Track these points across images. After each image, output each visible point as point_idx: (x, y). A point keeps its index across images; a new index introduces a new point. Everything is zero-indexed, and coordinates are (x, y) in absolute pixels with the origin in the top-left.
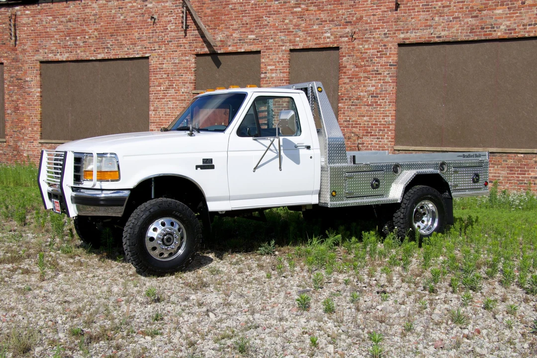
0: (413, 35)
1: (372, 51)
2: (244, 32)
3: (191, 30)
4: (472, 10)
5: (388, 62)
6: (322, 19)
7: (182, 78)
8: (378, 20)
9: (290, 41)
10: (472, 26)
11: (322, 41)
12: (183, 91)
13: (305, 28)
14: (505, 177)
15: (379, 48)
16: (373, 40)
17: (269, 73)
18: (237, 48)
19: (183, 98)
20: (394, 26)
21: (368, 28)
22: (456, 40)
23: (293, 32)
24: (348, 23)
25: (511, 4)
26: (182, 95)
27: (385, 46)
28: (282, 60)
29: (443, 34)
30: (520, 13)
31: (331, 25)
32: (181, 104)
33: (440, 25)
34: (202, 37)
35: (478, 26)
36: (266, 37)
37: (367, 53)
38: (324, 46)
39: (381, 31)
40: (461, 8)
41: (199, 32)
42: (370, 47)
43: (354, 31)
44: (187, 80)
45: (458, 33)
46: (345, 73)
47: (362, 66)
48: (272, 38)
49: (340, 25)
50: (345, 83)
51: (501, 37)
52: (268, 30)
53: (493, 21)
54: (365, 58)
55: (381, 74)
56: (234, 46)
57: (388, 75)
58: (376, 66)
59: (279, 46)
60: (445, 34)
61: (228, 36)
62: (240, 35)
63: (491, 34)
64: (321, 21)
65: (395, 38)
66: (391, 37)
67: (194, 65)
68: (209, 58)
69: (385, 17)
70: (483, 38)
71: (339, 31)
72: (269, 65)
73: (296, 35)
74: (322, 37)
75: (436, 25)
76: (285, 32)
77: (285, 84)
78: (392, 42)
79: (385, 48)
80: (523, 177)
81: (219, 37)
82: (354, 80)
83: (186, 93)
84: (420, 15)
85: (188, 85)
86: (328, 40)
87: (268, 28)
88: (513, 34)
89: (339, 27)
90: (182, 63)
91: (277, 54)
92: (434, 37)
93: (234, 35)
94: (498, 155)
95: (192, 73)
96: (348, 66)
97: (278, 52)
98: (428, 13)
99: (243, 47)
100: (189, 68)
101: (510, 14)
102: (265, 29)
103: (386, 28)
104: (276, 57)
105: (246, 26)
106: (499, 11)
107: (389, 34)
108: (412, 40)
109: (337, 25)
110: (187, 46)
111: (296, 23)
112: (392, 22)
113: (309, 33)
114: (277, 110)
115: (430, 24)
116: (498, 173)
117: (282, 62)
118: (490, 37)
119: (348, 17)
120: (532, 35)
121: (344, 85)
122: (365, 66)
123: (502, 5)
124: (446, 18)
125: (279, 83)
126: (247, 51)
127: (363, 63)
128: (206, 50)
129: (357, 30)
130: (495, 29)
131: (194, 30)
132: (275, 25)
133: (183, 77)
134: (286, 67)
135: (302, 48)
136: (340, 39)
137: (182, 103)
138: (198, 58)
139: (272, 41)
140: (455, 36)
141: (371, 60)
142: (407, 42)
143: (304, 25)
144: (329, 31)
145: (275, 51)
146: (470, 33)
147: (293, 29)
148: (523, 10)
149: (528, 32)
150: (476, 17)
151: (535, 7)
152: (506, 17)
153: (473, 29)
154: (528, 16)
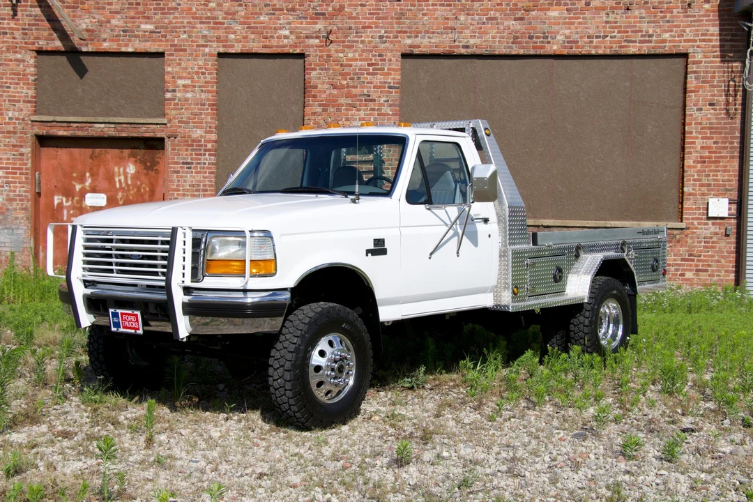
0: (426, 41)
1: (359, 63)
2: (133, 18)
3: (26, 6)
4: (515, 8)
5: (385, 83)
6: (275, 5)
7: (8, 92)
8: (370, 14)
9: (218, 39)
10: (515, 33)
11: (274, 42)
12: (10, 115)
13: (244, 18)
15: (371, 60)
16: (361, 46)
17: (179, 91)
18: (119, 45)
19: (10, 128)
20: (395, 26)
21: (353, 26)
22: (492, 53)
23: (223, 23)
24: (319, 15)
25: (571, 4)
26: (9, 124)
27: (380, 55)
28: (204, 70)
29: (472, 42)
30: (584, 18)
31: (291, 17)
32: (7, 140)
33: (467, 28)
34: (48, 20)
35: (524, 33)
36: (174, 30)
37: (351, 66)
38: (279, 50)
39: (375, 32)
40: (498, 4)
41: (42, 12)
42: (357, 56)
43: (329, 28)
44: (20, 97)
45: (494, 42)
46: (315, 96)
47: (342, 87)
48: (185, 32)
49: (306, 18)
50: (314, 114)
51: (558, 53)
52: (177, 18)
53: (545, 28)
54: (349, 74)
55: (374, 100)
56: (113, 40)
57: (386, 103)
58: (367, 87)
59: (198, 46)
60: (476, 43)
61: (101, 23)
62: (126, 22)
63: (543, 47)
64: (273, 10)
65: (397, 45)
66: (391, 42)
67: (32, 69)
68: (64, 59)
69: (380, 9)
70: (532, 52)
71: (305, 27)
72: (181, 78)
73: (229, 30)
74: (275, 36)
75: (462, 28)
76: (210, 23)
77: (210, 111)
78: (392, 51)
79: (381, 60)
81: (85, 23)
82: (331, 109)
83: (17, 119)
84: (437, 10)
85: (21, 105)
86: (286, 41)
87: (177, 15)
88: (574, 49)
89: (304, 21)
90: (8, 65)
91: (195, 60)
92: (458, 46)
93: (114, 22)
95: (29, 84)
96: (319, 86)
97: (197, 56)
98: (448, 8)
99: (131, 44)
100: (24, 75)
101: (569, 18)
102: (172, 16)
103: (381, 28)
104: (193, 66)
105: (136, 8)
106: (554, 13)
107: (387, 37)
108: (424, 50)
109: (300, 18)
110: (18, 34)
111: (229, 9)
112: (392, 18)
113: (253, 28)
114: (196, 154)
115: (453, 25)
117: (203, 74)
118: (542, 52)
119: (320, 5)
120: (601, 52)
121: (313, 117)
122: (348, 87)
123: (559, 4)
124: (477, 17)
125: (199, 109)
126: (139, 51)
127: (345, 82)
128: (58, 44)
129: (335, 28)
130: (549, 39)
131: (31, 6)
132: (191, 9)
133: (12, 90)
134: (211, 82)
135: (239, 51)
136: (306, 40)
137: (10, 137)
138: (40, 57)
139: (185, 36)
140: (490, 47)
141: (359, 78)
142: (416, 51)
143: (243, 13)
144: (287, 27)
145: (191, 55)
146: (513, 43)
147: (225, 18)
148: (587, 15)
149: (596, 47)
150: (521, 19)
151: (605, 12)
152: (564, 23)
153: (518, 38)
154: (594, 24)
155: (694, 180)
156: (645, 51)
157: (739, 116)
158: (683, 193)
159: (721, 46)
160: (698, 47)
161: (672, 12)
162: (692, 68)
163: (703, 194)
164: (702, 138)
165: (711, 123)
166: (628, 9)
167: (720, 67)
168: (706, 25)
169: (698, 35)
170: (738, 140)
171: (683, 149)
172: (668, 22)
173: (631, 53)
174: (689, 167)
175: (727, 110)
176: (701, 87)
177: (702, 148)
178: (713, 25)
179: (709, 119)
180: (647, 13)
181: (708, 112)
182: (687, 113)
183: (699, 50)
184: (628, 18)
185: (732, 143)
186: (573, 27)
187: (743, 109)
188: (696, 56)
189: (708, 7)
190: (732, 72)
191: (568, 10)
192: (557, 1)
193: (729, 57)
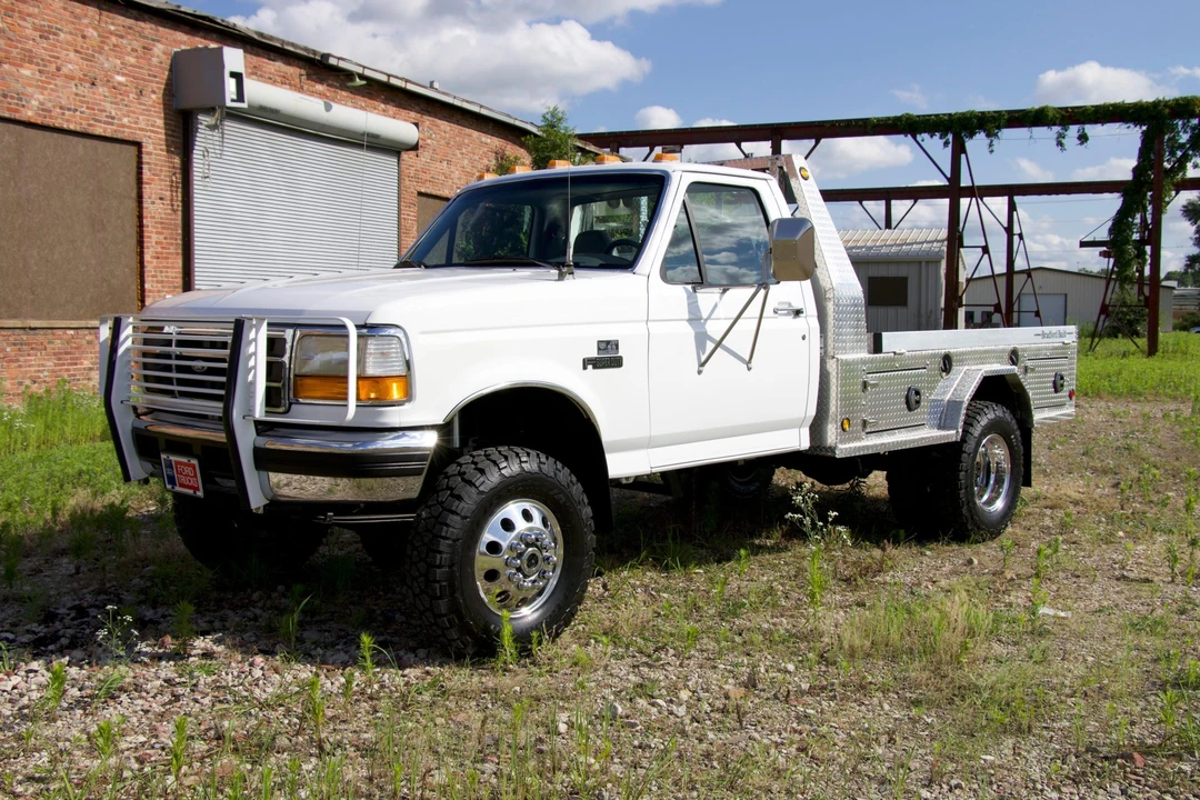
14: (53, 371)
30: (56, 85)
51: (32, 120)
53: (19, 86)
63: (17, 111)
70: (7, 115)
80: (75, 370)
88: (48, 119)
94: (42, 332)
101: (41, 81)
106: (26, 72)
116: (43, 365)
118: (17, 116)
120: (72, 127)
123: (31, 62)
130: (24, 103)
148: (59, 82)
149: (68, 121)
151: (73, 82)
152: (38, 87)
154: (66, 93)
155: (153, 276)
156: (108, 134)
157: (180, 213)
158: (143, 290)
159: (167, 140)
160: (149, 137)
161: (128, 96)
162: (145, 158)
163: (159, 291)
164: (157, 233)
165: (161, 218)
166: (93, 84)
167: (165, 161)
168: (153, 116)
169: (148, 125)
170: (180, 237)
171: (141, 243)
172: (126, 105)
173: (97, 133)
174: (148, 262)
175: (172, 205)
176: (152, 180)
177: (157, 243)
178: (159, 118)
179: (160, 213)
180: (110, 92)
181: (159, 205)
182: (145, 205)
183: (150, 141)
184: (94, 93)
185: (176, 239)
186: (45, 92)
187: (183, 206)
188: (148, 147)
189: (155, 98)
190: (174, 167)
191: (40, 71)
192: (29, 58)
193: (172, 152)
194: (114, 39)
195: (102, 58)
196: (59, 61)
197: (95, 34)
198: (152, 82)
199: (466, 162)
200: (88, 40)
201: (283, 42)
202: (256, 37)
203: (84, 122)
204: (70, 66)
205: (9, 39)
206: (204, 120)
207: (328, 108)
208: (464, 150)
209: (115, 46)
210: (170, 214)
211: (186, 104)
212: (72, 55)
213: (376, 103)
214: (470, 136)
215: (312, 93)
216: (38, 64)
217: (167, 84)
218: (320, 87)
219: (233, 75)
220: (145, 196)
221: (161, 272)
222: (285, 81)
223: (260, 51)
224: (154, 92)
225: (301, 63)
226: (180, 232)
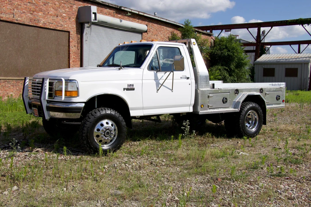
0: (4, 16)
4: (30, 10)
10: (31, 18)
22: (24, 23)
29: (19, 19)
30: (47, 17)
33: (17, 14)
35: (33, 19)
40: (26, 8)
51: (41, 26)
53: (38, 18)
60: (20, 20)
70: (35, 25)
75: (15, 14)
84: (7, 6)
88: (45, 26)
92: (14, 20)
98: (11, 6)
101: (44, 16)
106: (40, 14)
115: (13, 12)
118: (38, 25)
120: (51, 28)
123: (41, 11)
124: (20, 11)
130: (39, 22)
140: (24, 21)
142: (1, 19)
149: (50, 26)
150: (32, 14)
151: (52, 16)
152: (43, 18)
153: (31, 20)
154: (50, 19)
156: (61, 30)
157: (80, 50)
159: (76, 31)
160: (72, 30)
161: (66, 19)
162: (71, 36)
164: (73, 55)
165: (75, 51)
166: (57, 16)
167: (76, 36)
168: (73, 24)
169: (71, 27)
170: (80, 56)
171: (69, 58)
172: (66, 22)
173: (58, 29)
174: (71, 63)
175: (78, 48)
176: (73, 41)
177: (73, 58)
178: (75, 25)
179: (74, 50)
180: (62, 18)
181: (74, 48)
182: (70, 48)
183: (72, 31)
184: (57, 19)
185: (79, 57)
186: (45, 19)
187: (81, 48)
188: (71, 33)
189: (73, 20)
190: (78, 38)
191: (43, 14)
192: (41, 10)
193: (78, 34)
194: (63, 5)
195: (60, 10)
196: (49, 11)
197: (58, 3)
198: (73, 15)
199: (162, 35)
200: (56, 5)
201: (109, 4)
202: (101, 3)
203: (55, 26)
204: (51, 12)
205: (36, 6)
206: (86, 25)
207: (121, 21)
208: (161, 32)
209: (63, 6)
210: (77, 50)
211: (82, 21)
212: (52, 9)
213: (136, 19)
214: (163, 28)
215: (117, 17)
216: (43, 12)
217: (77, 16)
218: (119, 16)
219: (94, 13)
220: (70, 45)
221: (74, 65)
222: (109, 14)
223: (103, 6)
224: (73, 18)
225: (114, 9)
226: (80, 55)
